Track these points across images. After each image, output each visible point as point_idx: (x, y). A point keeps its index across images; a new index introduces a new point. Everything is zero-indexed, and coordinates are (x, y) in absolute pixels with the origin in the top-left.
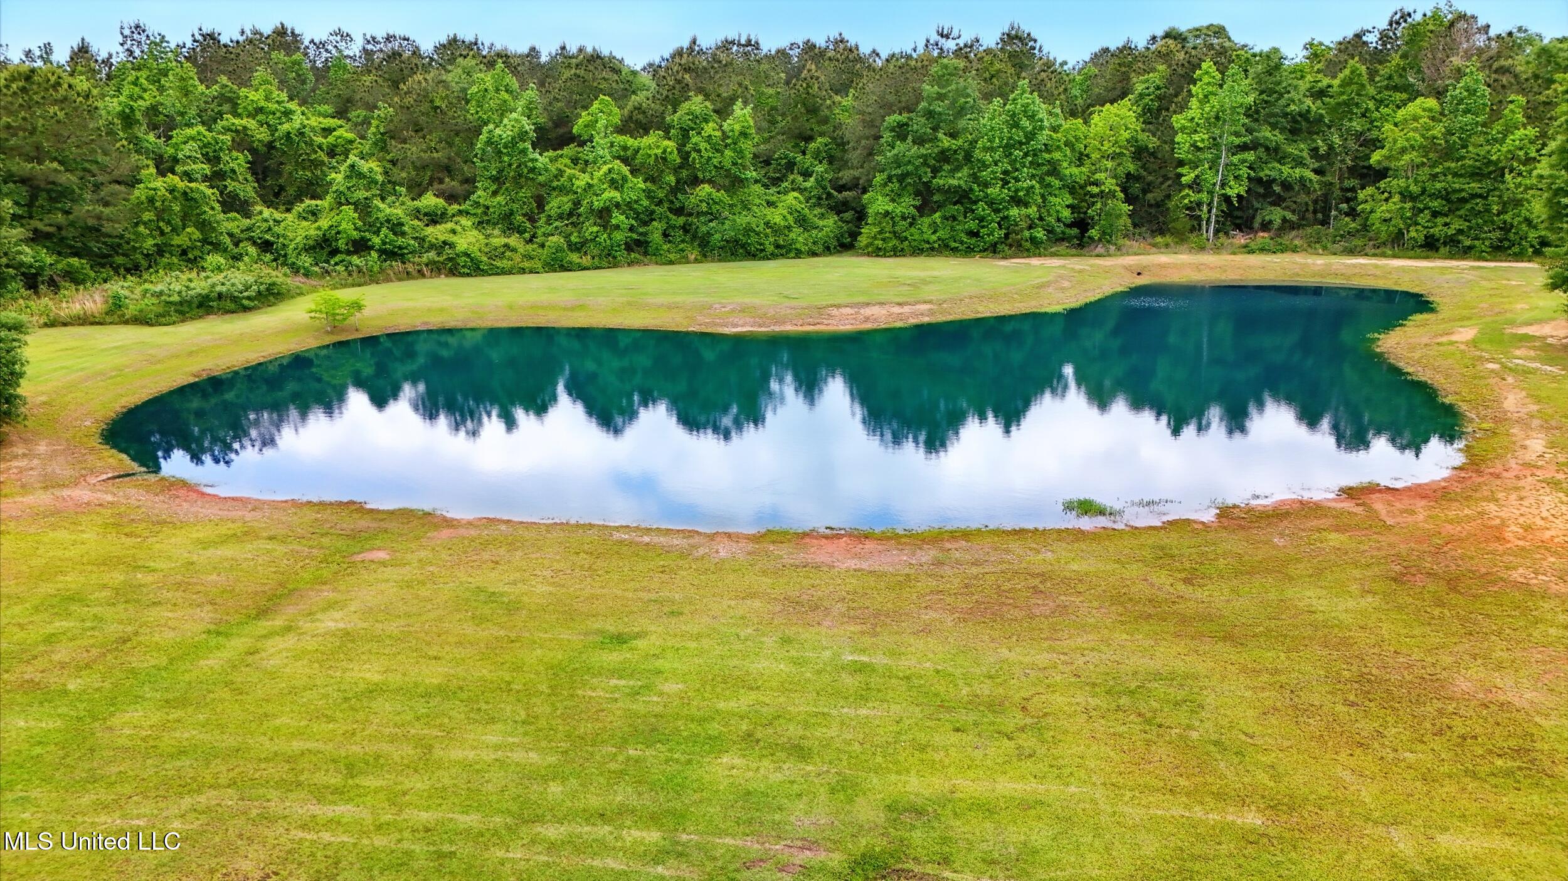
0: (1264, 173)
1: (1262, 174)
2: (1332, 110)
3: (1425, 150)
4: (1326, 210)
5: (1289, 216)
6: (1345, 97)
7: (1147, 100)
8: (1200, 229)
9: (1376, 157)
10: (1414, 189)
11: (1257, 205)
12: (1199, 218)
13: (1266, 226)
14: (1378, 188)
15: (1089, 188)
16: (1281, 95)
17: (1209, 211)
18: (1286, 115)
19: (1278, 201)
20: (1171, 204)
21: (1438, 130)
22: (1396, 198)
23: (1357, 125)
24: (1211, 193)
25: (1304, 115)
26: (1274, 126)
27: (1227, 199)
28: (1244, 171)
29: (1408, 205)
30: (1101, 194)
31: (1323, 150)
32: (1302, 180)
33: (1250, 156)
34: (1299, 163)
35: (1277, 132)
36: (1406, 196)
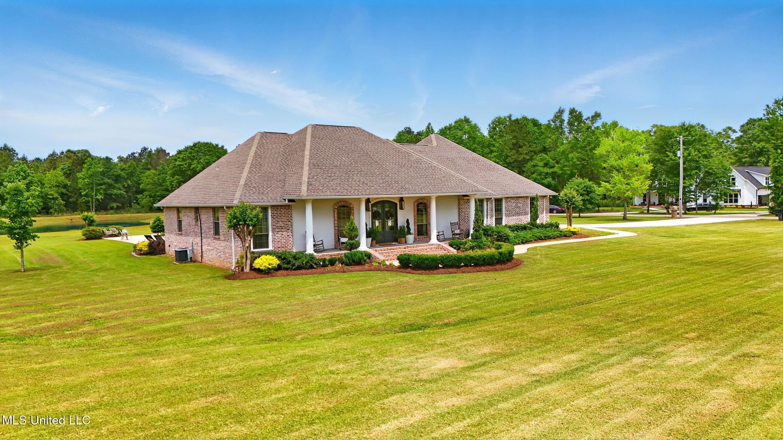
0: (109, 192)
1: (108, 192)
2: (127, 174)
3: (153, 184)
4: (130, 204)
5: (119, 204)
6: (130, 170)
7: (65, 170)
8: (90, 209)
9: (141, 186)
10: (153, 195)
11: (108, 202)
12: (89, 206)
13: (112, 208)
14: (143, 195)
15: (48, 196)
16: (111, 170)
17: (92, 204)
18: (114, 175)
19: (115, 201)
20: (79, 202)
21: (156, 179)
22: (148, 197)
23: (135, 179)
24: (92, 198)
25: (119, 176)
26: (109, 179)
27: (98, 200)
28: (102, 191)
29: (151, 199)
30: (53, 199)
31: (126, 186)
32: (121, 194)
33: (104, 187)
34: (120, 189)
35: (111, 180)
36: (151, 197)
